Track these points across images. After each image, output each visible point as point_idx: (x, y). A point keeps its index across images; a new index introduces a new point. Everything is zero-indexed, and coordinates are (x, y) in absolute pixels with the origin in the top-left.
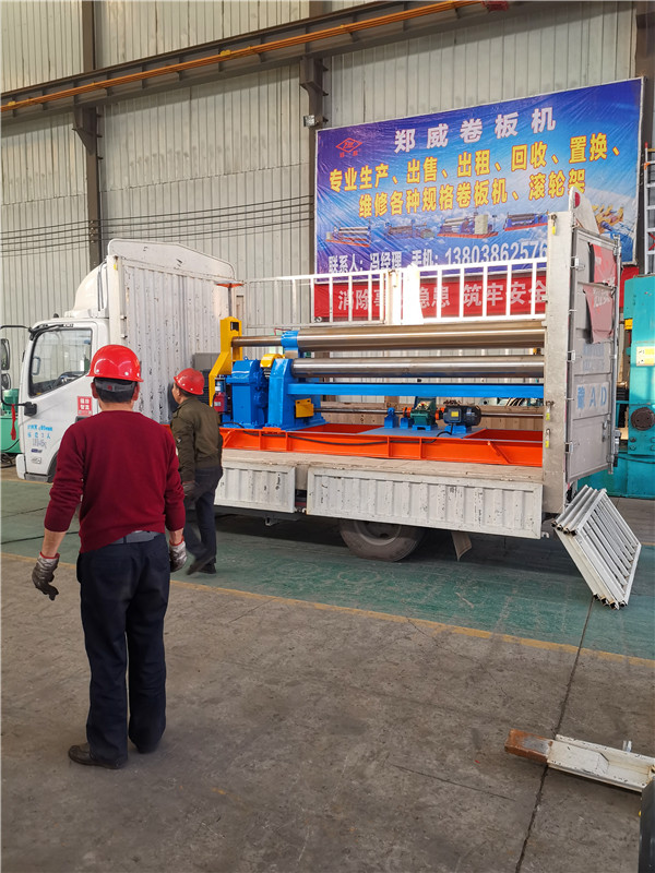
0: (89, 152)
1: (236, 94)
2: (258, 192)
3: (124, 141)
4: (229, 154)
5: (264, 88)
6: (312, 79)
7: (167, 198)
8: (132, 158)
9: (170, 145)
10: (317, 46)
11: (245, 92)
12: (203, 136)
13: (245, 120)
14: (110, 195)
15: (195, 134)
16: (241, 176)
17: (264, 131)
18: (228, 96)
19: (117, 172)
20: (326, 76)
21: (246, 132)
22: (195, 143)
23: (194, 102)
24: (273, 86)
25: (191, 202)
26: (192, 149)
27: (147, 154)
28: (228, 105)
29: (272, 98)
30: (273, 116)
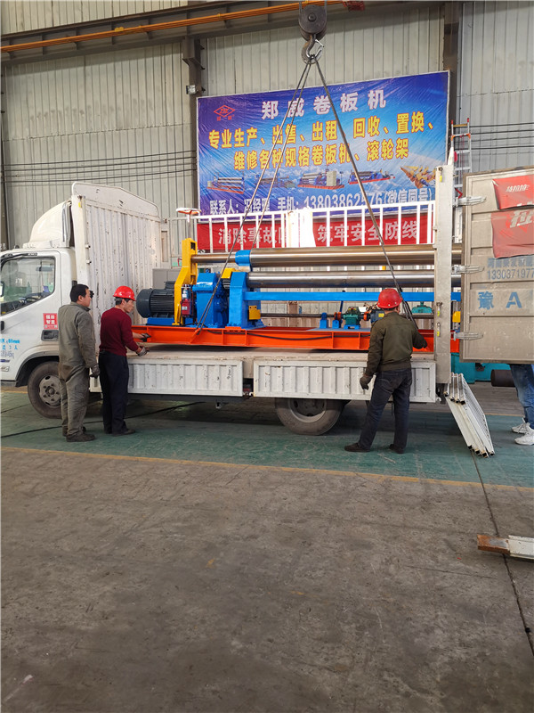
1: (126, 63)
2: (147, 145)
3: (24, 98)
4: (120, 113)
5: (149, 60)
6: (193, 56)
7: (65, 148)
8: (32, 113)
9: (67, 104)
10: (197, 29)
11: (133, 63)
12: (97, 98)
13: (134, 86)
14: (12, 145)
15: (89, 95)
16: (132, 131)
17: (151, 96)
18: (118, 65)
19: (19, 124)
20: (203, 53)
21: (135, 96)
22: (90, 103)
23: (88, 68)
24: (157, 59)
25: (87, 152)
26: (87, 107)
27: (46, 110)
28: (118, 72)
29: (157, 68)
30: (158, 84)
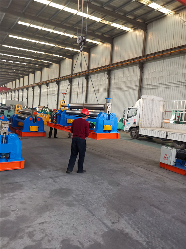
0: (141, 71)
1: (174, 58)
3: (148, 69)
4: (171, 71)
5: (180, 57)
7: (156, 81)
8: (149, 72)
9: (158, 69)
11: (176, 58)
12: (165, 68)
13: (175, 64)
14: (144, 80)
15: (164, 67)
16: (173, 76)
17: (179, 66)
18: (172, 59)
19: (146, 75)
21: (175, 66)
22: (163, 69)
23: (164, 60)
24: (182, 57)
25: (161, 81)
26: (163, 70)
27: (153, 71)
28: (172, 61)
29: (182, 59)
30: (182, 63)
